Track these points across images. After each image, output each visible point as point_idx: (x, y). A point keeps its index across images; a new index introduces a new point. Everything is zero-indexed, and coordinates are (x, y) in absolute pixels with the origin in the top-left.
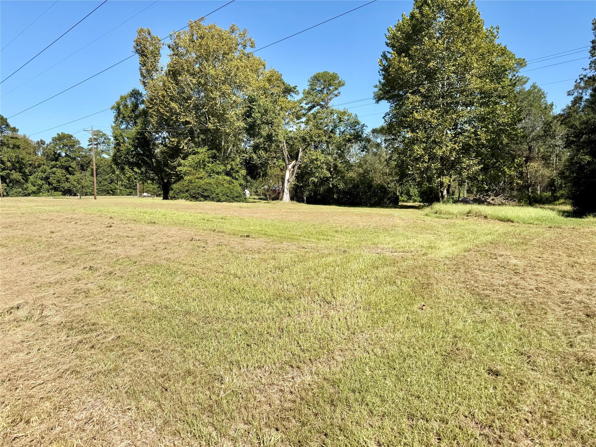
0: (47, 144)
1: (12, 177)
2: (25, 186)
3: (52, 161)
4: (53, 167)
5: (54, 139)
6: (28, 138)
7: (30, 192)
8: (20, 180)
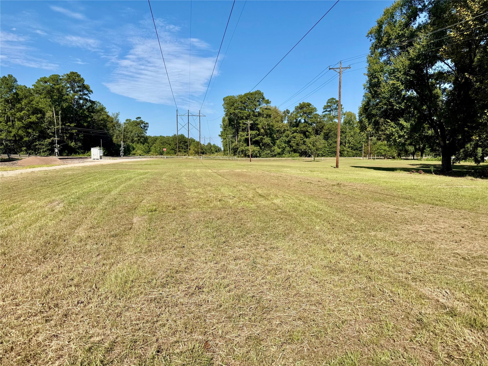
0: (291, 113)
1: (264, 141)
2: (273, 149)
3: (293, 127)
4: (294, 132)
5: (297, 108)
6: (278, 109)
7: (276, 153)
8: (269, 143)
